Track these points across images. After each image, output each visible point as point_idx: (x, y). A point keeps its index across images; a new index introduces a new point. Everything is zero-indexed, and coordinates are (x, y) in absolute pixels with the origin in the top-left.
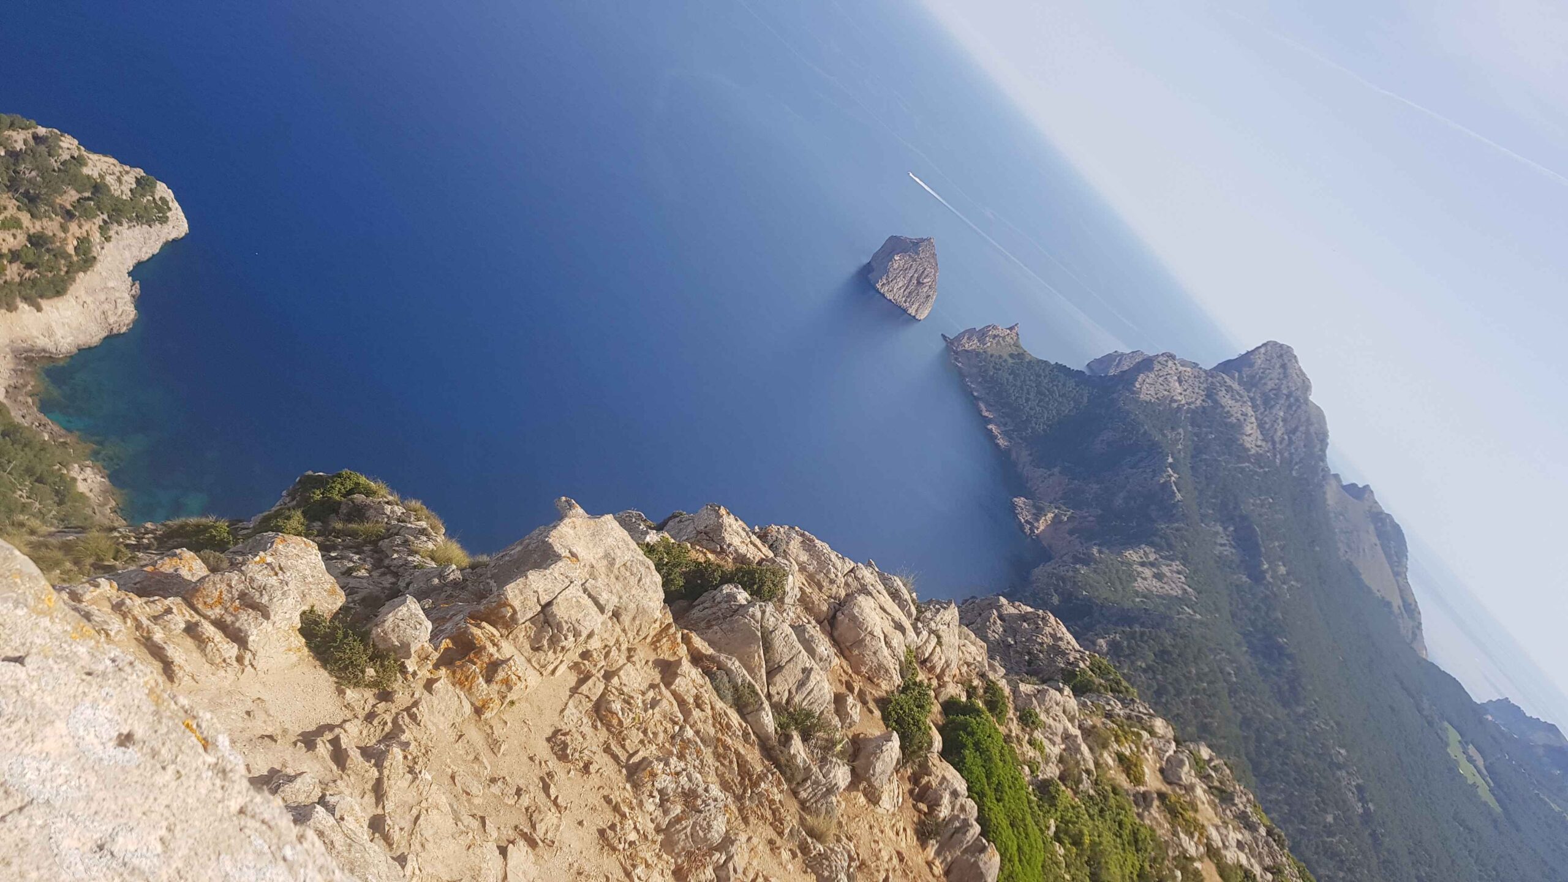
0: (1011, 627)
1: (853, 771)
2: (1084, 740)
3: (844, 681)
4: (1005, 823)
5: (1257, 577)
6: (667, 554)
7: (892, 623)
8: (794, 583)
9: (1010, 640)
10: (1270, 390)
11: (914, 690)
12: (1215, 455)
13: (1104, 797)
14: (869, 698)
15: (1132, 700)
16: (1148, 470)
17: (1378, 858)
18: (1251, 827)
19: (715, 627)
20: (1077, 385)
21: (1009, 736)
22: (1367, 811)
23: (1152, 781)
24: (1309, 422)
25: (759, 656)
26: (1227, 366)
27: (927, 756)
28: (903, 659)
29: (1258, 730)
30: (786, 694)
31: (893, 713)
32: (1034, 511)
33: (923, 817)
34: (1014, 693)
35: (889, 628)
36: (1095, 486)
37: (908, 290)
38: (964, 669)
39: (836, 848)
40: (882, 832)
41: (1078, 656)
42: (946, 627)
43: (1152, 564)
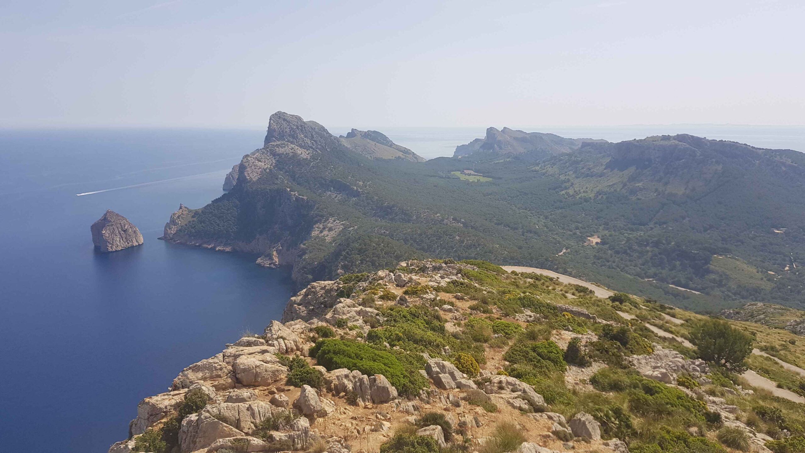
0: (306, 303)
1: (306, 416)
2: (365, 307)
3: (267, 394)
4: (372, 363)
5: (357, 194)
6: (145, 442)
7: (260, 354)
8: (207, 388)
9: (311, 308)
10: (290, 132)
11: (294, 364)
12: (299, 172)
13: (391, 315)
14: (283, 387)
15: (367, 276)
16: (286, 201)
17: (481, 232)
18: (440, 268)
19: (197, 440)
20: (228, 201)
21: (342, 337)
22: (463, 223)
23: (398, 292)
24: (313, 129)
25: (226, 427)
26: (268, 139)
27: (324, 378)
28: (278, 360)
29: (411, 238)
30: (252, 425)
31: (297, 380)
32: (268, 258)
33: (346, 397)
34: (328, 322)
35: (260, 357)
36: (276, 226)
37: (124, 239)
38: (303, 336)
39: (330, 446)
40: (339, 420)
41: (336, 284)
42: (280, 331)
43: (324, 228)
